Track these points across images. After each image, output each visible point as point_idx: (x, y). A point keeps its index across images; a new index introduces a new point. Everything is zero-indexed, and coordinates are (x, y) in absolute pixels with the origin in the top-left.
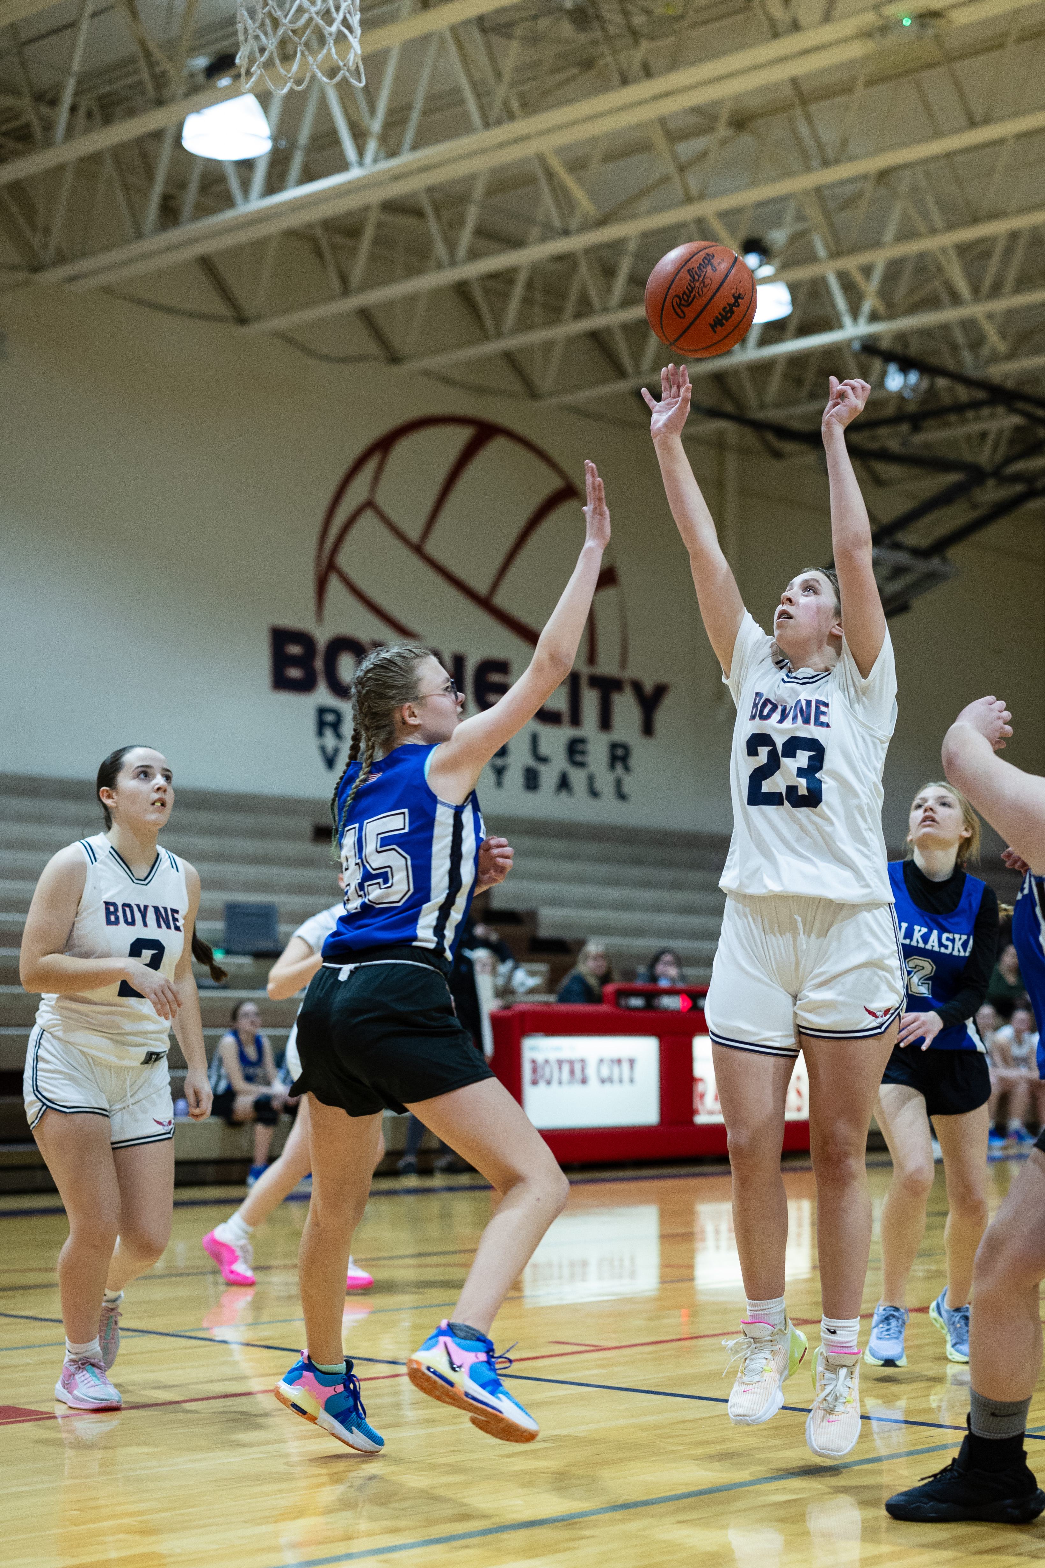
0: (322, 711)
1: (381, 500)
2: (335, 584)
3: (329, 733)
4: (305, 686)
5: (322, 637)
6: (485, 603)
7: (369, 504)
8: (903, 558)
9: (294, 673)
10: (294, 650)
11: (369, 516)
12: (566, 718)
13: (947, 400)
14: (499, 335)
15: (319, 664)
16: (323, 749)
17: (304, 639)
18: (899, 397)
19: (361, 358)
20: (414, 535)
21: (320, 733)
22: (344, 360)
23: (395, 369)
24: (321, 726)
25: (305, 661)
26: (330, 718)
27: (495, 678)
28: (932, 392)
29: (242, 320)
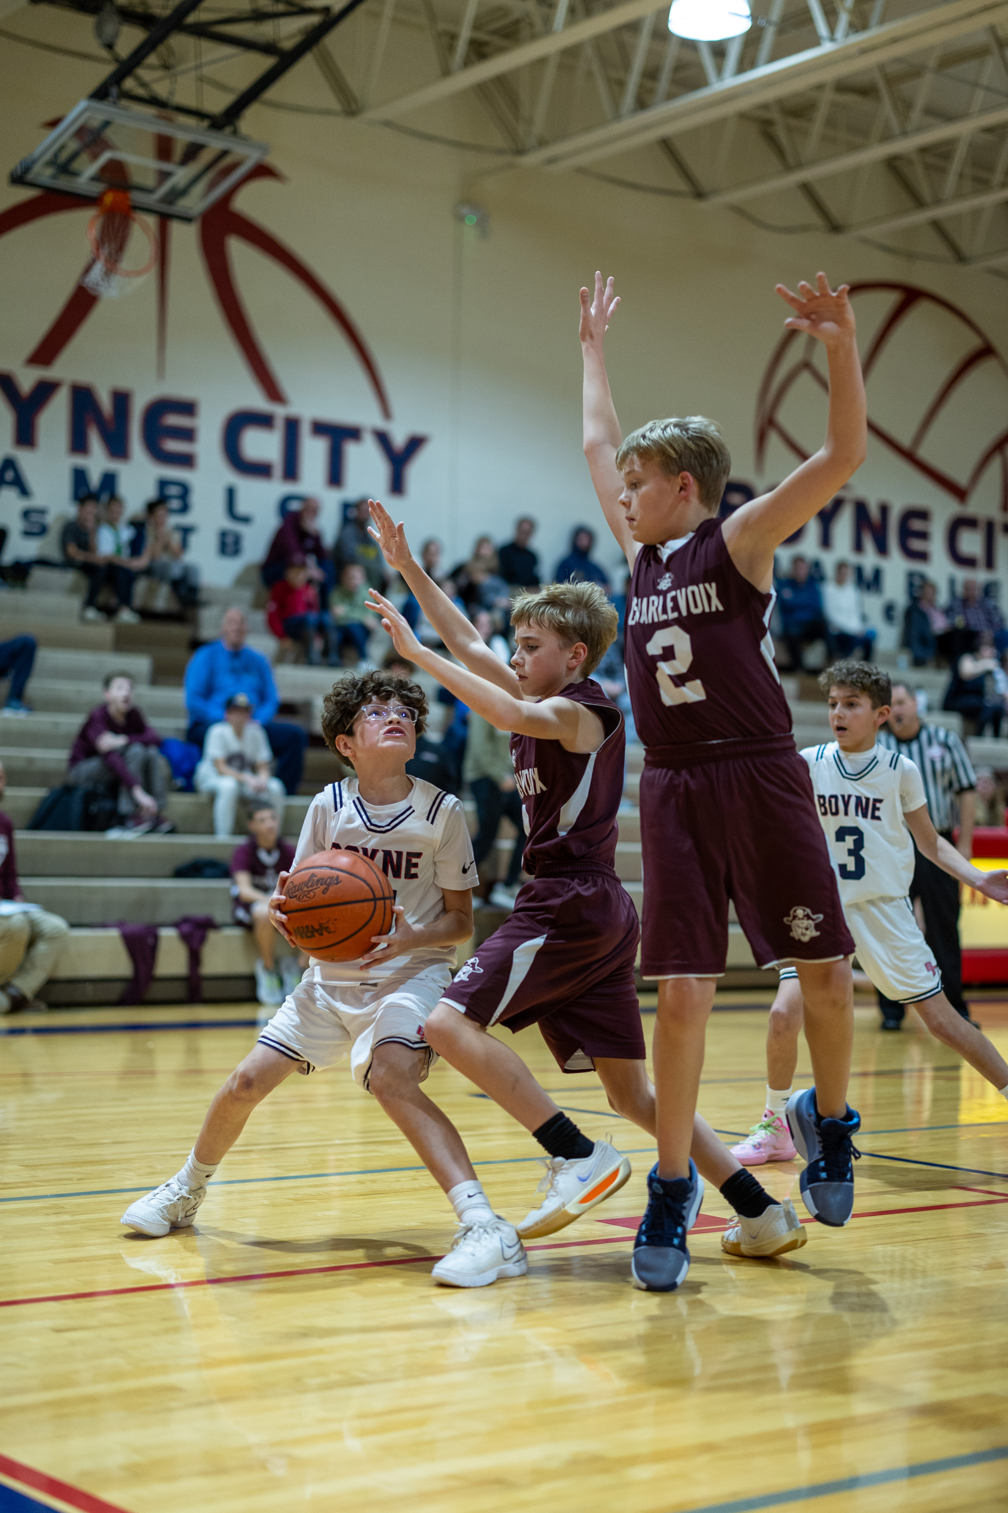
1: (816, 360)
2: (773, 439)
5: (762, 488)
6: (909, 456)
7: (806, 365)
10: (736, 499)
11: (805, 376)
14: (938, 202)
17: (745, 490)
19: (805, 228)
22: (791, 230)
23: (836, 238)
27: (917, 525)
29: (699, 195)
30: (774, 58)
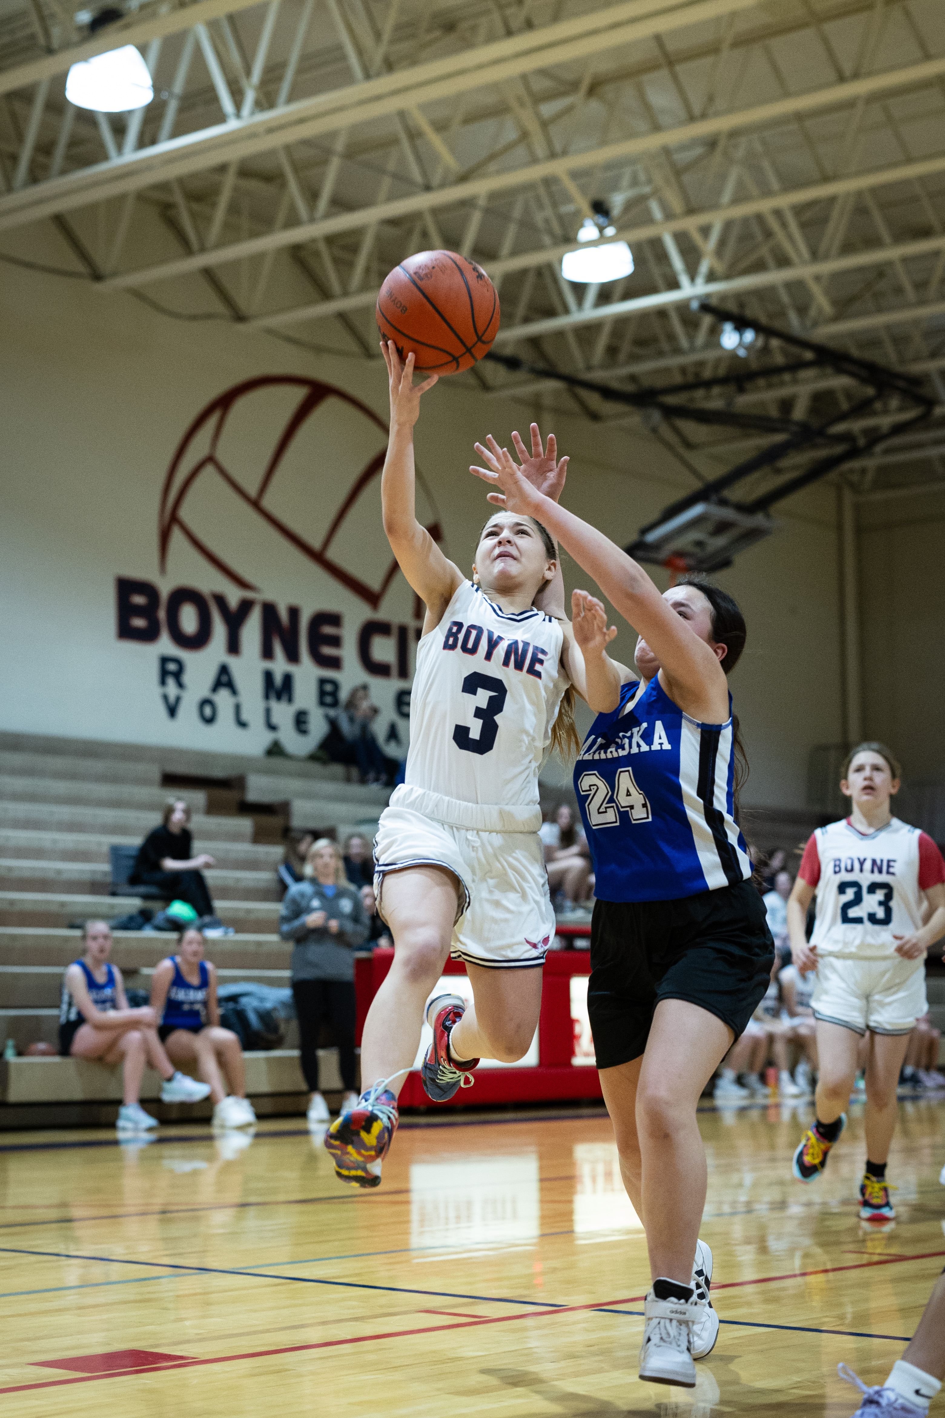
0: (164, 660)
1: (220, 456)
2: (177, 536)
3: (171, 682)
4: (149, 635)
5: (165, 588)
6: (318, 557)
7: (210, 459)
8: (728, 514)
9: (139, 623)
10: (139, 600)
11: (209, 470)
12: (395, 670)
13: (779, 359)
14: (346, 293)
15: (162, 614)
16: (165, 697)
17: (148, 589)
18: (733, 355)
19: (209, 316)
20: (252, 490)
21: (163, 682)
22: (194, 318)
23: (241, 327)
24: (164, 674)
25: (149, 611)
26: (172, 667)
27: (328, 630)
28: (765, 350)
29: (97, 277)
30: (175, 134)
